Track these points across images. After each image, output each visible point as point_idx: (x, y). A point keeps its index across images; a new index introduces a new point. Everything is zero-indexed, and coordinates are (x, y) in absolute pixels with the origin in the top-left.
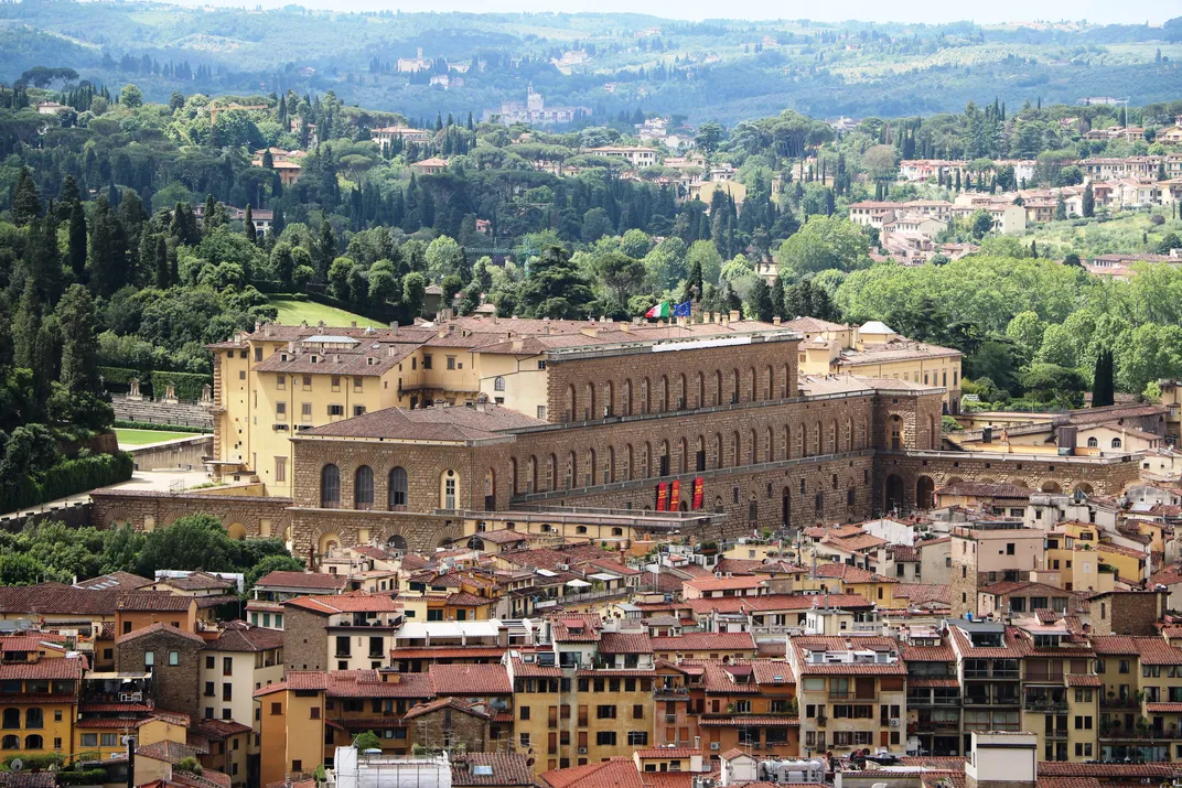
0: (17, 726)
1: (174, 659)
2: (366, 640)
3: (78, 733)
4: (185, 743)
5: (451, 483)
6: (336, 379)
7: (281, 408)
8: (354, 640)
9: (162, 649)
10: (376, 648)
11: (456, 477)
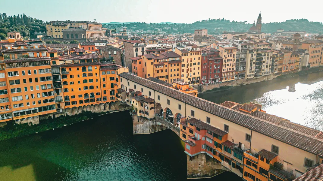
0: (86, 71)
1: (115, 53)
2: (141, 48)
3: (101, 72)
4: (128, 72)
5: (83, 35)
6: (62, 26)
7: (56, 29)
8: (138, 48)
9: (112, 51)
10: (143, 49)
11: (84, 35)
